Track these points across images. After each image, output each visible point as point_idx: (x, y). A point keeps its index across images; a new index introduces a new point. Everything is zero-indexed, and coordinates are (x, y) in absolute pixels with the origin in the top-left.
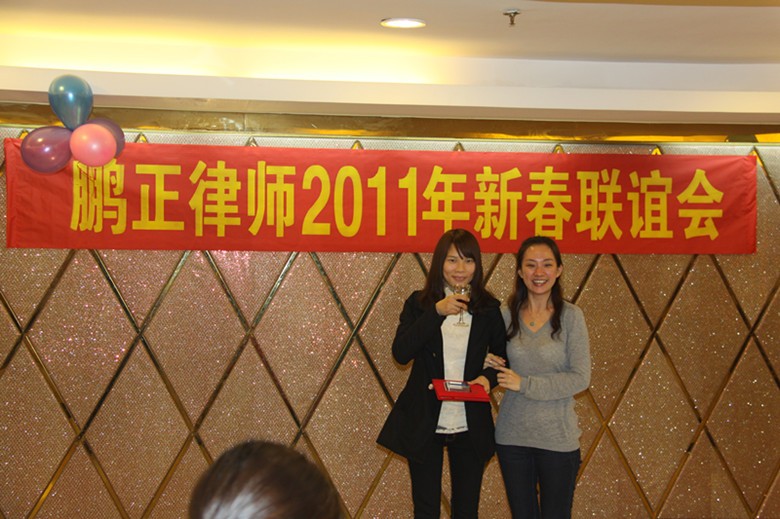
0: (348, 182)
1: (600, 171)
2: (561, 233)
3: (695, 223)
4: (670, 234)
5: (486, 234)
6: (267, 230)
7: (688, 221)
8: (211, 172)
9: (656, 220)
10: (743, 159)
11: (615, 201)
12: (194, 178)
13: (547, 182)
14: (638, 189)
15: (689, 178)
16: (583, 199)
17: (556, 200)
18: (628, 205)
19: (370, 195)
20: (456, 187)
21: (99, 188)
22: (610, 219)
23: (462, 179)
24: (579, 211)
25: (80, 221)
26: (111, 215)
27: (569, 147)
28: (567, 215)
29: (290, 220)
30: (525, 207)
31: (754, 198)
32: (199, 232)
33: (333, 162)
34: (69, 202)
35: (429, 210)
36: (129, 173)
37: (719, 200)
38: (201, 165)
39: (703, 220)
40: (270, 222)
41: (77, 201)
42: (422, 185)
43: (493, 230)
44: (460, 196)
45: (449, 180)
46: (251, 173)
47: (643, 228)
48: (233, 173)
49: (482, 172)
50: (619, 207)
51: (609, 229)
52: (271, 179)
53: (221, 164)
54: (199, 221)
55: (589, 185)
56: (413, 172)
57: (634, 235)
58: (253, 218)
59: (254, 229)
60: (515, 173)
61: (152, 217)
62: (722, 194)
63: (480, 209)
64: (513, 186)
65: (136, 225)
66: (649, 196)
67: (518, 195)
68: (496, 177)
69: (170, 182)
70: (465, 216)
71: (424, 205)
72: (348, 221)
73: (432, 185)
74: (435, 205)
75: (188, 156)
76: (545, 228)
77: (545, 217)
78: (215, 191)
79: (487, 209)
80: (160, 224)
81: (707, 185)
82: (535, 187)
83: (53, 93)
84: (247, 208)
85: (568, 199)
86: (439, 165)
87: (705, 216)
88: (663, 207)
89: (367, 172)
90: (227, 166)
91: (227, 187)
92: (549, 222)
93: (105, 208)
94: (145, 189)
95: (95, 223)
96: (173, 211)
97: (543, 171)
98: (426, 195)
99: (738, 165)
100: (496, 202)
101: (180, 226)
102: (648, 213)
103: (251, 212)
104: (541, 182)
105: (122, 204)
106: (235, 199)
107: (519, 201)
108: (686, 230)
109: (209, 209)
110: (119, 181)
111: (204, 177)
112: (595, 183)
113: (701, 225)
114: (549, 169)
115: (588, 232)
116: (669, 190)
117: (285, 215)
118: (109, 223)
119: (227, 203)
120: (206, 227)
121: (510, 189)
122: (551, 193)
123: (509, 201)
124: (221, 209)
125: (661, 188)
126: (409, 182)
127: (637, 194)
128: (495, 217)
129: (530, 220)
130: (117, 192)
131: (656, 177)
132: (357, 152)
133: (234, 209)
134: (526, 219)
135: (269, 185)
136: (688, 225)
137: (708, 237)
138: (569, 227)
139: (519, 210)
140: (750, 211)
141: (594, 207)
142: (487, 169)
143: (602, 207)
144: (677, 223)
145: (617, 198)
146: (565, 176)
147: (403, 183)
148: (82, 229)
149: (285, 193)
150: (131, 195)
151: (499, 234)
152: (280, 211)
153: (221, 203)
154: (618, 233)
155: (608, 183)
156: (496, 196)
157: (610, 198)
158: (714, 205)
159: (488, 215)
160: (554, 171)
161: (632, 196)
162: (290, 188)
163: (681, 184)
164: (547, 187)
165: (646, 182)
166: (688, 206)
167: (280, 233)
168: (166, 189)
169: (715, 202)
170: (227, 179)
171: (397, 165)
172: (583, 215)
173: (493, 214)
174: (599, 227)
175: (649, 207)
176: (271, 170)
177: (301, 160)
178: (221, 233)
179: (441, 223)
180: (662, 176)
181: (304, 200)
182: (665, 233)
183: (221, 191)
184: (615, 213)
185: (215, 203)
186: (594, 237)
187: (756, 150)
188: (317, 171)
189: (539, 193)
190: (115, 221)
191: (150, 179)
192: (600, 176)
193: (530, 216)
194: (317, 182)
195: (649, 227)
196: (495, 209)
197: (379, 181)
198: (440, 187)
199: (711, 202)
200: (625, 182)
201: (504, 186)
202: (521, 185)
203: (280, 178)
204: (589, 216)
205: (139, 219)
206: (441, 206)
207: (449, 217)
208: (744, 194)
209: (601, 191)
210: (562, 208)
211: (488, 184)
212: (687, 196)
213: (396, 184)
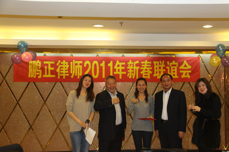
0: (95, 65)
1: (159, 61)
2: (149, 77)
3: (184, 74)
4: (178, 77)
5: (130, 77)
6: (75, 77)
7: (182, 73)
8: (62, 63)
9: (174, 73)
10: (196, 58)
11: (163, 69)
12: (58, 64)
13: (146, 64)
14: (169, 66)
15: (182, 63)
16: (155, 68)
17: (148, 68)
18: (167, 70)
19: (101, 68)
20: (122, 66)
21: (35, 67)
23: (124, 64)
25: (31, 75)
26: (38, 74)
27: (151, 55)
28: (151, 72)
30: (140, 70)
31: (199, 68)
32: (59, 77)
33: (91, 60)
34: (28, 71)
35: (116, 71)
36: (42, 63)
38: (59, 61)
40: (76, 75)
41: (30, 70)
42: (114, 66)
43: (132, 76)
44: (124, 68)
45: (121, 64)
46: (71, 63)
48: (67, 63)
49: (129, 62)
50: (164, 70)
52: (76, 64)
53: (64, 61)
54: (59, 75)
55: (156, 65)
56: (111, 62)
58: (72, 74)
59: (72, 77)
60: (137, 62)
61: (48, 74)
62: (191, 67)
63: (128, 71)
64: (137, 65)
65: (44, 76)
66: (172, 67)
67: (138, 68)
68: (133, 63)
69: (52, 65)
70: (125, 73)
71: (114, 70)
72: (95, 74)
73: (116, 65)
74: (117, 70)
75: (56, 59)
76: (145, 76)
77: (145, 73)
78: (63, 67)
79: (130, 71)
80: (49, 76)
81: (187, 64)
82: (143, 65)
83: (18, 45)
84: (70, 72)
85: (151, 68)
86: (118, 60)
87: (187, 72)
88: (176, 70)
89: (100, 62)
90: (66, 61)
91: (65, 66)
92: (146, 74)
93: (37, 72)
94: (46, 67)
95: (34, 76)
96: (53, 72)
97: (145, 61)
98: (115, 68)
99: (195, 59)
101: (54, 76)
102: (172, 72)
103: (71, 72)
104: (144, 64)
105: (40, 71)
106: (67, 69)
107: (138, 69)
108: (182, 76)
109: (61, 72)
110: (40, 65)
111: (60, 64)
112: (158, 64)
113: (186, 75)
114: (146, 61)
115: (157, 76)
116: (177, 66)
117: (80, 73)
118: (37, 76)
119: (66, 70)
120: (60, 76)
121: (136, 66)
122: (147, 67)
123: (136, 69)
124: (64, 72)
125: (175, 65)
126: (110, 65)
128: (132, 73)
129: (141, 74)
130: (39, 68)
131: (174, 63)
132: (98, 58)
133: (67, 72)
134: (140, 73)
135: (76, 66)
136: (182, 75)
137: (188, 78)
138: (151, 75)
140: (198, 71)
141: (158, 70)
142: (130, 61)
143: (160, 70)
144: (179, 74)
145: (164, 68)
146: (150, 63)
147: (109, 65)
148: (31, 77)
149: (80, 68)
150: (43, 69)
151: (133, 77)
152: (79, 72)
153: (64, 70)
155: (161, 64)
156: (133, 68)
157: (162, 68)
158: (189, 70)
159: (131, 73)
160: (147, 61)
161: (168, 67)
162: (81, 66)
163: (180, 64)
164: (145, 66)
165: (171, 64)
166: (182, 70)
167: (78, 77)
168: (51, 67)
169: (189, 69)
170: (66, 65)
171: (107, 60)
172: (155, 72)
173: (132, 72)
174: (159, 75)
175: (172, 70)
176: (76, 62)
177: (84, 60)
178: (64, 78)
179: (119, 75)
180: (175, 62)
181: (85, 69)
182: (176, 77)
183: (64, 67)
184: (163, 72)
185: (63, 70)
186: (158, 78)
187: (200, 55)
188: (87, 62)
189: (144, 67)
190: (39, 75)
191: (47, 65)
192: (159, 62)
193: (141, 73)
194: (88, 65)
196: (133, 71)
197: (103, 64)
198: (118, 66)
199: (188, 69)
200: (166, 64)
201: (135, 65)
202: (139, 65)
203: (79, 64)
204: (157, 73)
205: (44, 74)
206: (119, 70)
207: (121, 73)
208: (197, 67)
209: (160, 66)
210: (149, 70)
211: (130, 65)
212: (182, 67)
213: (107, 65)
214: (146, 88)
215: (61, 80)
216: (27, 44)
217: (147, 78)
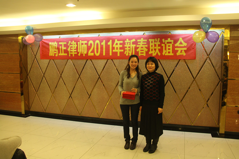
0: (97, 44)
1: (155, 39)
2: (145, 54)
4: (173, 54)
5: (127, 55)
6: (82, 55)
7: (177, 51)
8: (72, 43)
9: (169, 51)
11: (158, 46)
12: (69, 45)
13: (142, 42)
14: (164, 43)
15: (178, 40)
16: (151, 46)
17: (143, 46)
18: (162, 47)
19: (102, 47)
20: (120, 44)
21: (53, 47)
22: (157, 51)
23: (122, 42)
24: (149, 49)
26: (55, 53)
27: (147, 33)
28: (147, 50)
29: (86, 53)
30: (136, 48)
31: (195, 45)
32: (70, 56)
33: (94, 40)
34: (49, 50)
35: (114, 49)
36: (58, 44)
37: (186, 46)
38: (70, 42)
39: (182, 50)
40: (82, 53)
41: (50, 50)
42: (113, 44)
43: (129, 54)
44: (121, 46)
45: (119, 42)
46: (79, 43)
47: (166, 53)
48: (75, 43)
49: (126, 40)
50: (160, 48)
51: (157, 53)
52: (82, 44)
53: (73, 41)
54: (70, 53)
56: (111, 41)
57: (163, 55)
58: (79, 52)
59: (79, 55)
60: (134, 40)
61: (62, 53)
62: (186, 44)
63: (126, 49)
64: (133, 43)
65: (59, 54)
66: (167, 45)
67: (135, 45)
68: (129, 41)
69: (65, 46)
70: (122, 51)
71: (113, 48)
72: (97, 52)
73: (115, 44)
75: (67, 40)
76: (141, 53)
77: (141, 50)
78: (72, 47)
79: (127, 49)
80: (63, 54)
81: (183, 42)
82: (139, 43)
85: (147, 46)
86: (117, 39)
87: (182, 49)
88: (171, 47)
89: (101, 41)
90: (74, 42)
93: (55, 51)
94: (60, 47)
95: (53, 54)
96: (66, 51)
97: (141, 39)
98: (114, 46)
100: (129, 47)
101: (66, 54)
102: (167, 49)
103: (79, 51)
104: (140, 42)
105: (57, 50)
107: (135, 47)
109: (71, 51)
110: (56, 46)
112: (153, 42)
113: (181, 52)
114: (142, 39)
115: (152, 54)
116: (173, 43)
118: (55, 54)
119: (75, 49)
120: (71, 54)
121: (133, 44)
122: (143, 45)
123: (132, 47)
124: (73, 51)
125: (171, 43)
126: (110, 43)
127: (164, 44)
128: (129, 51)
129: (138, 51)
130: (56, 48)
131: (169, 40)
132: (99, 37)
133: (76, 51)
135: (82, 45)
136: (177, 52)
137: (183, 55)
138: (147, 53)
139: (135, 49)
140: (194, 48)
141: (153, 48)
142: (127, 39)
143: (155, 48)
145: (159, 45)
146: (146, 40)
148: (51, 55)
150: (58, 49)
152: (84, 51)
153: (73, 49)
154: (159, 54)
155: (157, 42)
156: (129, 46)
157: (157, 45)
158: (185, 47)
159: (128, 50)
160: (143, 39)
161: (163, 45)
162: (86, 46)
163: (176, 42)
164: (142, 43)
165: (166, 41)
166: (177, 47)
167: (84, 55)
168: (64, 47)
169: (185, 46)
170: (74, 44)
171: (107, 40)
172: (151, 50)
173: (129, 50)
174: (154, 53)
175: (167, 47)
177: (88, 40)
178: (73, 56)
179: (117, 52)
180: (171, 40)
181: (89, 48)
182: (171, 54)
183: (73, 47)
184: (158, 49)
185: (72, 49)
186: (153, 55)
188: (91, 42)
189: (140, 45)
190: (56, 54)
191: (61, 45)
192: (155, 40)
193: (137, 50)
194: (91, 44)
195: (167, 52)
196: (129, 49)
197: (104, 43)
198: (117, 44)
199: (184, 46)
200: (161, 42)
201: (131, 43)
202: (135, 43)
203: (84, 44)
204: (152, 50)
205: (60, 53)
206: (117, 49)
207: (119, 51)
208: (193, 44)
209: (155, 44)
210: (145, 48)
211: (127, 43)
212: (177, 44)
213: (107, 44)
214: (138, 65)
215: (72, 58)
217: (143, 55)
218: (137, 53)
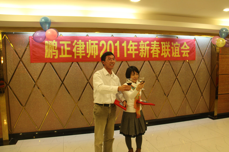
0: (110, 45)
1: (165, 42)
2: (158, 56)
3: (184, 54)
5: (142, 56)
6: (92, 56)
8: (78, 43)
9: (177, 53)
12: (74, 44)
13: (155, 44)
14: (173, 46)
16: (162, 48)
17: (157, 48)
18: (171, 49)
19: (116, 48)
20: (135, 46)
21: (51, 47)
22: (168, 53)
23: (136, 44)
25: (47, 56)
26: (54, 54)
27: (159, 37)
28: (159, 52)
30: (150, 50)
31: (195, 48)
32: (75, 57)
33: (107, 40)
34: (44, 51)
36: (58, 44)
38: (75, 41)
39: (186, 53)
40: (92, 55)
41: (46, 51)
42: (127, 46)
43: (144, 55)
44: (136, 48)
45: (134, 44)
46: (87, 43)
47: (174, 55)
48: (83, 43)
49: (141, 42)
50: (170, 50)
51: (168, 55)
52: (92, 44)
53: (80, 41)
54: (75, 55)
55: (163, 45)
56: (125, 42)
57: (173, 56)
58: (88, 54)
59: (88, 56)
60: (148, 42)
61: (64, 54)
62: (189, 47)
63: (140, 50)
64: (148, 45)
65: (60, 56)
66: (176, 48)
67: (149, 47)
68: (144, 43)
69: (68, 45)
70: (137, 52)
71: (128, 50)
73: (130, 45)
74: (130, 50)
75: (72, 39)
76: (155, 55)
77: (155, 52)
78: (79, 47)
79: (142, 50)
80: (66, 56)
81: (186, 45)
82: (152, 45)
83: (41, 21)
84: (86, 51)
85: (159, 48)
86: (131, 40)
88: (178, 50)
89: (115, 42)
90: (82, 41)
91: (82, 46)
92: (155, 53)
93: (53, 52)
94: (62, 47)
95: (51, 56)
96: (70, 52)
97: (154, 42)
98: (128, 47)
99: (192, 41)
100: (144, 49)
101: (71, 56)
102: (175, 51)
103: (88, 52)
104: (153, 44)
105: (57, 51)
106: (84, 49)
109: (78, 52)
110: (56, 45)
111: (76, 44)
112: (165, 45)
113: (185, 54)
114: (155, 41)
115: (163, 56)
116: (179, 46)
117: (96, 53)
118: (54, 56)
119: (82, 50)
120: (77, 56)
122: (156, 47)
123: (147, 49)
124: (80, 52)
126: (124, 44)
128: (144, 53)
130: (56, 48)
131: (177, 43)
132: (112, 38)
133: (84, 52)
135: (92, 46)
137: (187, 57)
138: (160, 54)
142: (142, 41)
143: (166, 50)
144: (181, 54)
146: (158, 43)
147: (123, 45)
148: (48, 58)
149: (96, 47)
150: (59, 49)
151: (145, 56)
152: (95, 52)
153: (80, 50)
154: (170, 56)
155: (167, 45)
156: (144, 48)
157: (168, 48)
158: (188, 50)
159: (142, 52)
161: (172, 48)
162: (97, 46)
163: (182, 45)
164: (155, 46)
165: (175, 44)
166: (183, 50)
167: (95, 57)
168: (67, 47)
170: (82, 44)
171: (121, 41)
172: (162, 52)
173: (143, 52)
174: (166, 55)
175: (176, 50)
176: (92, 42)
177: (99, 39)
178: (81, 57)
179: (132, 54)
181: (100, 49)
182: (179, 56)
183: (80, 47)
185: (79, 50)
186: (165, 57)
187: (195, 38)
188: (103, 42)
189: (153, 47)
190: (55, 55)
191: (63, 45)
193: (151, 52)
194: (103, 45)
195: (176, 54)
196: (144, 50)
197: (117, 44)
198: (131, 46)
200: (171, 44)
201: (146, 45)
203: (94, 44)
204: (164, 52)
205: (61, 55)
206: (132, 50)
207: (134, 52)
208: (193, 47)
210: (158, 50)
211: (142, 45)
212: (183, 48)
213: (122, 45)
215: (78, 60)
216: (50, 21)
217: (156, 57)
218: (151, 55)
